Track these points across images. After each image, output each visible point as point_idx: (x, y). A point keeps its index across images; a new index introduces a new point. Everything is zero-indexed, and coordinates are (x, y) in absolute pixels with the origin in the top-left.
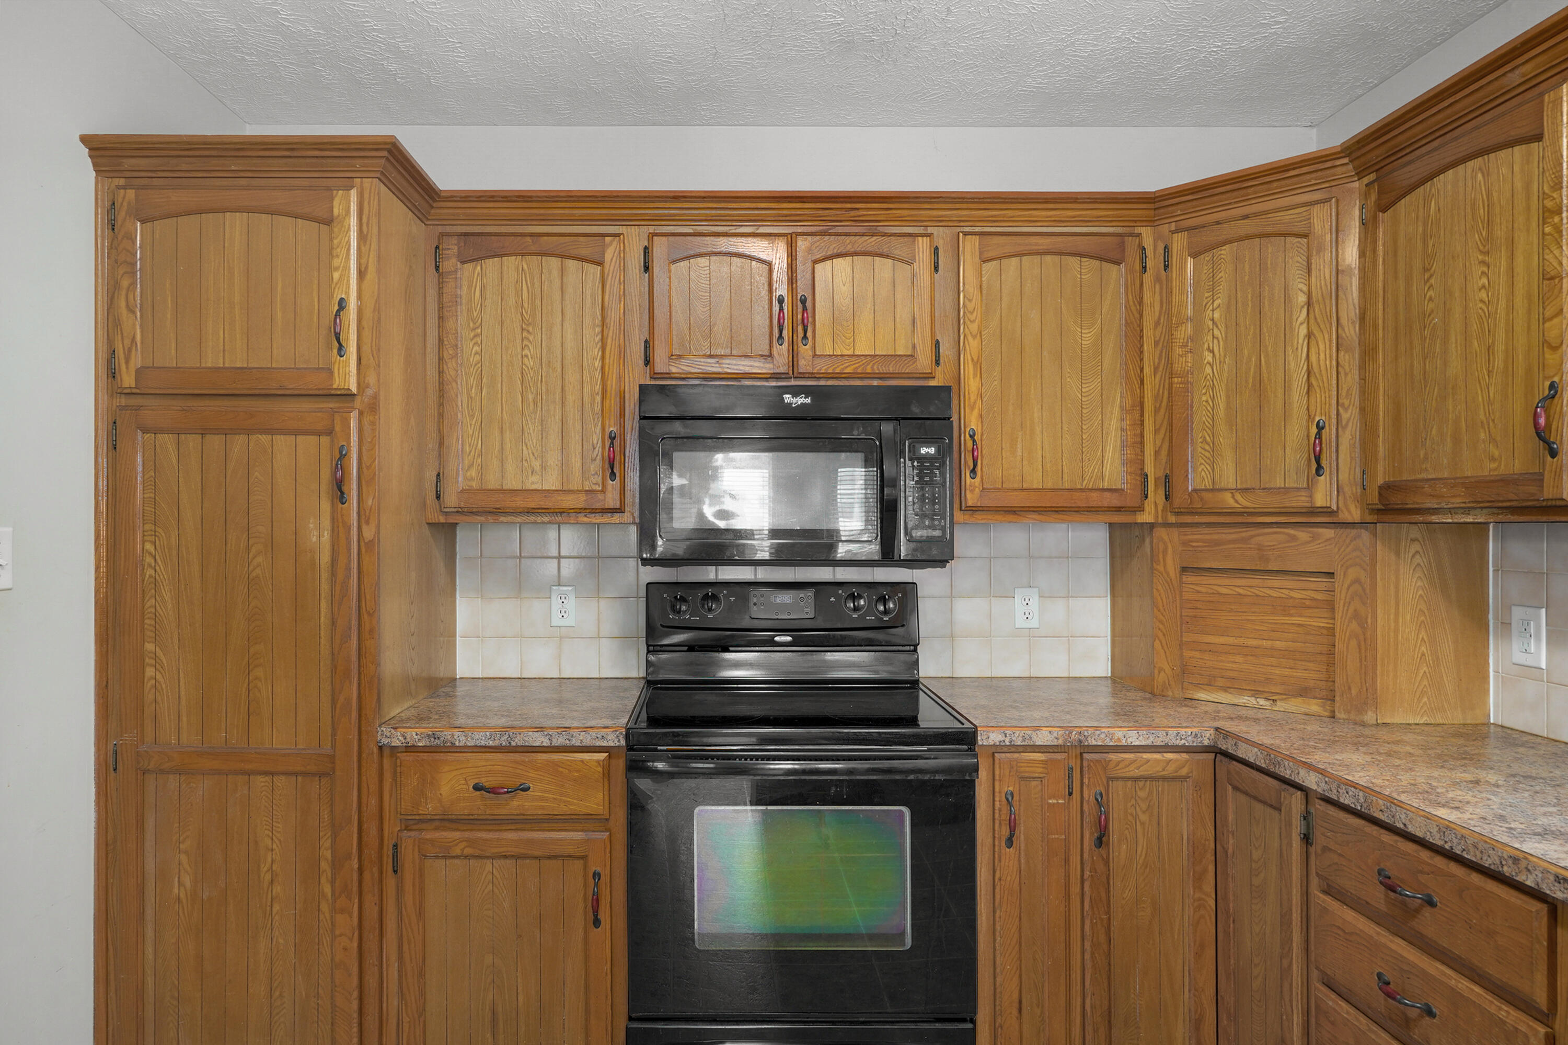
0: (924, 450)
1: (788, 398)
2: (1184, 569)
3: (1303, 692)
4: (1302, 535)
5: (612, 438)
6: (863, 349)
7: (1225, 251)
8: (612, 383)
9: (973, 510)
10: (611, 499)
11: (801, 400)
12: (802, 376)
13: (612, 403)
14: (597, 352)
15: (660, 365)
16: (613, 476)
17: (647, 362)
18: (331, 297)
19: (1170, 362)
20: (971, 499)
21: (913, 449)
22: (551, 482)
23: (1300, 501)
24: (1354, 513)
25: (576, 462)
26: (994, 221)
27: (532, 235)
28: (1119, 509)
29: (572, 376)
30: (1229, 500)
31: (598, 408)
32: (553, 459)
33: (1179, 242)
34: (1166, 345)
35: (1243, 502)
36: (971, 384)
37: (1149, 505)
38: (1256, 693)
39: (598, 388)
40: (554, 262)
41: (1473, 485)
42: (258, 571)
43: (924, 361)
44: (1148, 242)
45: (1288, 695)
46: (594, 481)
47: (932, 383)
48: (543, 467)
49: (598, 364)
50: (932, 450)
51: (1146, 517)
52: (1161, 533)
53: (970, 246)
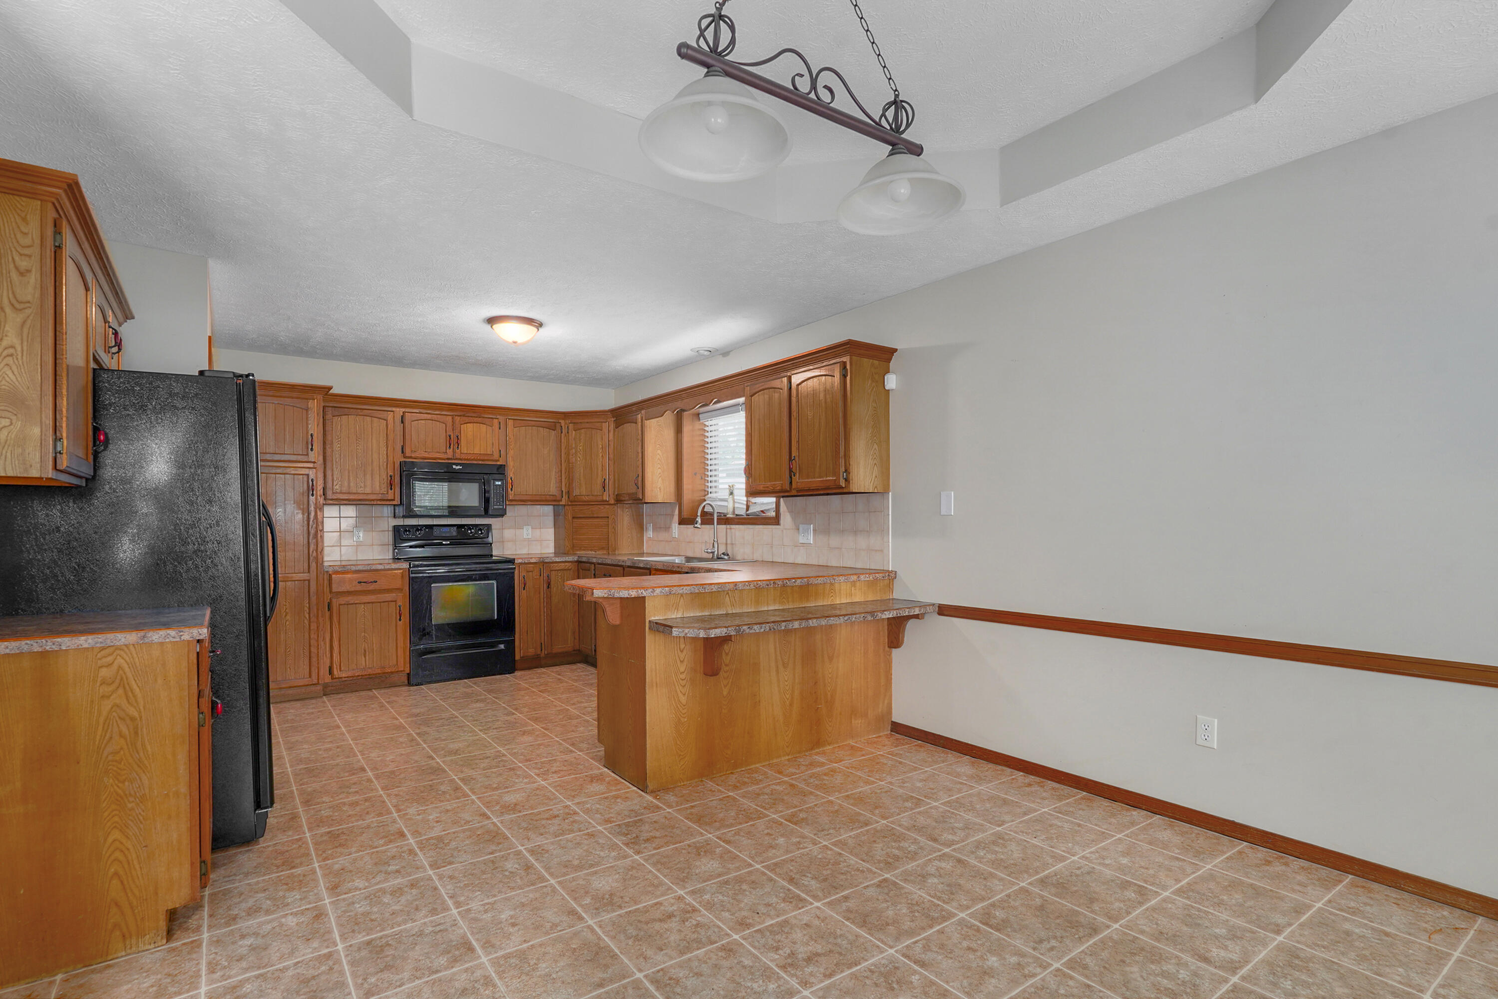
0: (497, 483)
1: (454, 467)
2: (573, 518)
3: (603, 548)
4: (602, 507)
5: (391, 476)
6: (477, 451)
7: (583, 431)
8: (390, 459)
9: (511, 501)
10: (390, 497)
11: (458, 467)
12: (456, 459)
13: (390, 466)
14: (385, 449)
15: (408, 453)
16: (391, 489)
17: (403, 452)
18: (307, 433)
19: (569, 460)
20: (511, 497)
21: (494, 483)
22: (368, 490)
23: (600, 498)
24: (612, 502)
25: (377, 484)
26: (517, 416)
27: (360, 409)
28: (555, 501)
29: (375, 456)
30: (584, 498)
31: (385, 466)
32: (369, 483)
33: (571, 426)
34: (568, 454)
35: (587, 498)
36: (511, 464)
37: (563, 499)
38: (591, 550)
39: (385, 460)
40: (368, 419)
41: (629, 494)
42: (280, 518)
43: (496, 456)
44: (563, 425)
45: (599, 550)
46: (384, 490)
47: (498, 463)
48: (365, 486)
49: (385, 452)
50: (500, 483)
51: (563, 503)
52: (567, 507)
53: (510, 423)
